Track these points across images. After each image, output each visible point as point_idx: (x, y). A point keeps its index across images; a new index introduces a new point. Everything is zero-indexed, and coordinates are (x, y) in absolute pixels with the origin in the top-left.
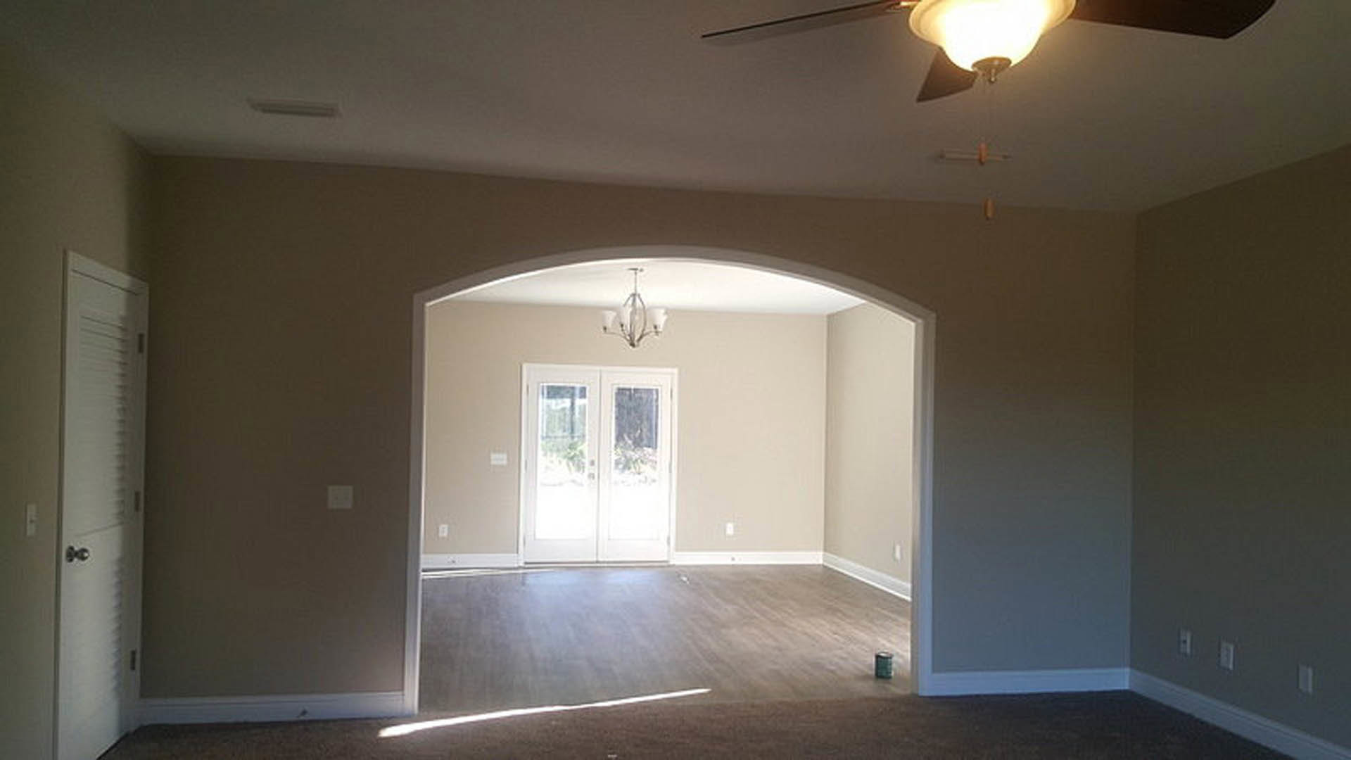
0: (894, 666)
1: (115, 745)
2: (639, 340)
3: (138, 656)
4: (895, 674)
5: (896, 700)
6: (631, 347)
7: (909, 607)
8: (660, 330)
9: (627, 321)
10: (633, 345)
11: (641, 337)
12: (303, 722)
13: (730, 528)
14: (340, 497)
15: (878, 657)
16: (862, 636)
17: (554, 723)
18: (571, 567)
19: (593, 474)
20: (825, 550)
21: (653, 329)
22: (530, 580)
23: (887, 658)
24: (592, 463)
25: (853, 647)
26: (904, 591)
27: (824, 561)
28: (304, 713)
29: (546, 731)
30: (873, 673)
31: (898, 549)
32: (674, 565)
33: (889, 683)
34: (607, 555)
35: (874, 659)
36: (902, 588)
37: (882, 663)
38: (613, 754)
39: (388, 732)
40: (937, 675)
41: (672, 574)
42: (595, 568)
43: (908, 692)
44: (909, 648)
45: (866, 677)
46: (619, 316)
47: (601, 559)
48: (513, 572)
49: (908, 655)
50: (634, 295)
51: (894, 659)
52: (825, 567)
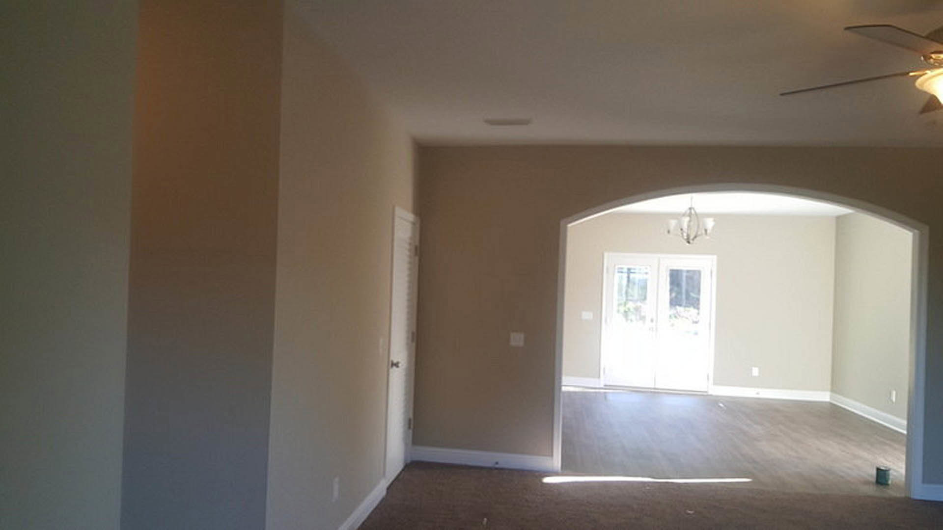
0: (891, 477)
1: (403, 470)
2: (693, 240)
3: (412, 422)
4: (892, 483)
5: (893, 501)
6: (688, 244)
7: (905, 439)
8: (708, 232)
9: (685, 226)
10: (689, 242)
11: (695, 237)
12: (496, 469)
13: (755, 372)
14: (517, 339)
15: (878, 469)
16: (865, 455)
17: (648, 488)
18: (637, 391)
19: (653, 328)
20: (832, 391)
21: (703, 232)
22: (610, 397)
23: (886, 471)
24: (652, 321)
25: (859, 462)
26: (900, 426)
27: (831, 398)
28: (497, 463)
29: (644, 492)
30: (874, 480)
31: (894, 393)
32: (711, 395)
33: (889, 489)
34: (661, 385)
35: (874, 472)
36: (899, 424)
37: (882, 476)
38: (691, 510)
39: (547, 480)
40: (926, 486)
41: (713, 402)
42: (654, 393)
43: (903, 495)
44: (904, 466)
45: (867, 483)
46: (680, 223)
47: (657, 387)
48: (597, 390)
49: (903, 471)
50: (690, 209)
51: (891, 472)
52: (831, 404)
